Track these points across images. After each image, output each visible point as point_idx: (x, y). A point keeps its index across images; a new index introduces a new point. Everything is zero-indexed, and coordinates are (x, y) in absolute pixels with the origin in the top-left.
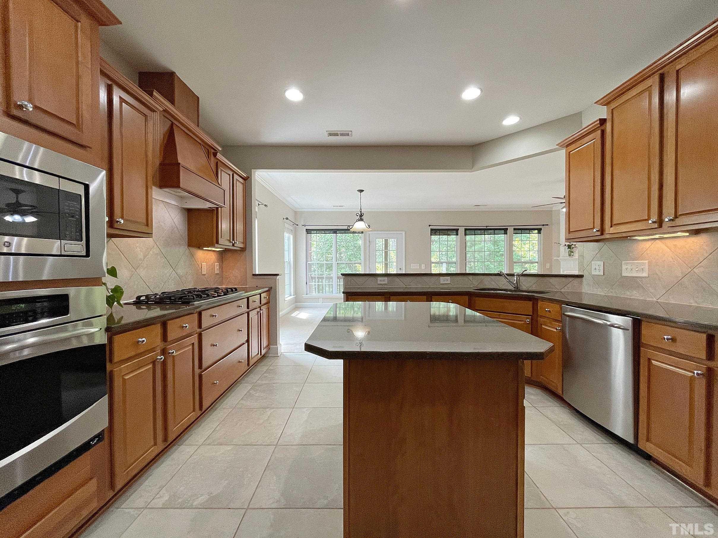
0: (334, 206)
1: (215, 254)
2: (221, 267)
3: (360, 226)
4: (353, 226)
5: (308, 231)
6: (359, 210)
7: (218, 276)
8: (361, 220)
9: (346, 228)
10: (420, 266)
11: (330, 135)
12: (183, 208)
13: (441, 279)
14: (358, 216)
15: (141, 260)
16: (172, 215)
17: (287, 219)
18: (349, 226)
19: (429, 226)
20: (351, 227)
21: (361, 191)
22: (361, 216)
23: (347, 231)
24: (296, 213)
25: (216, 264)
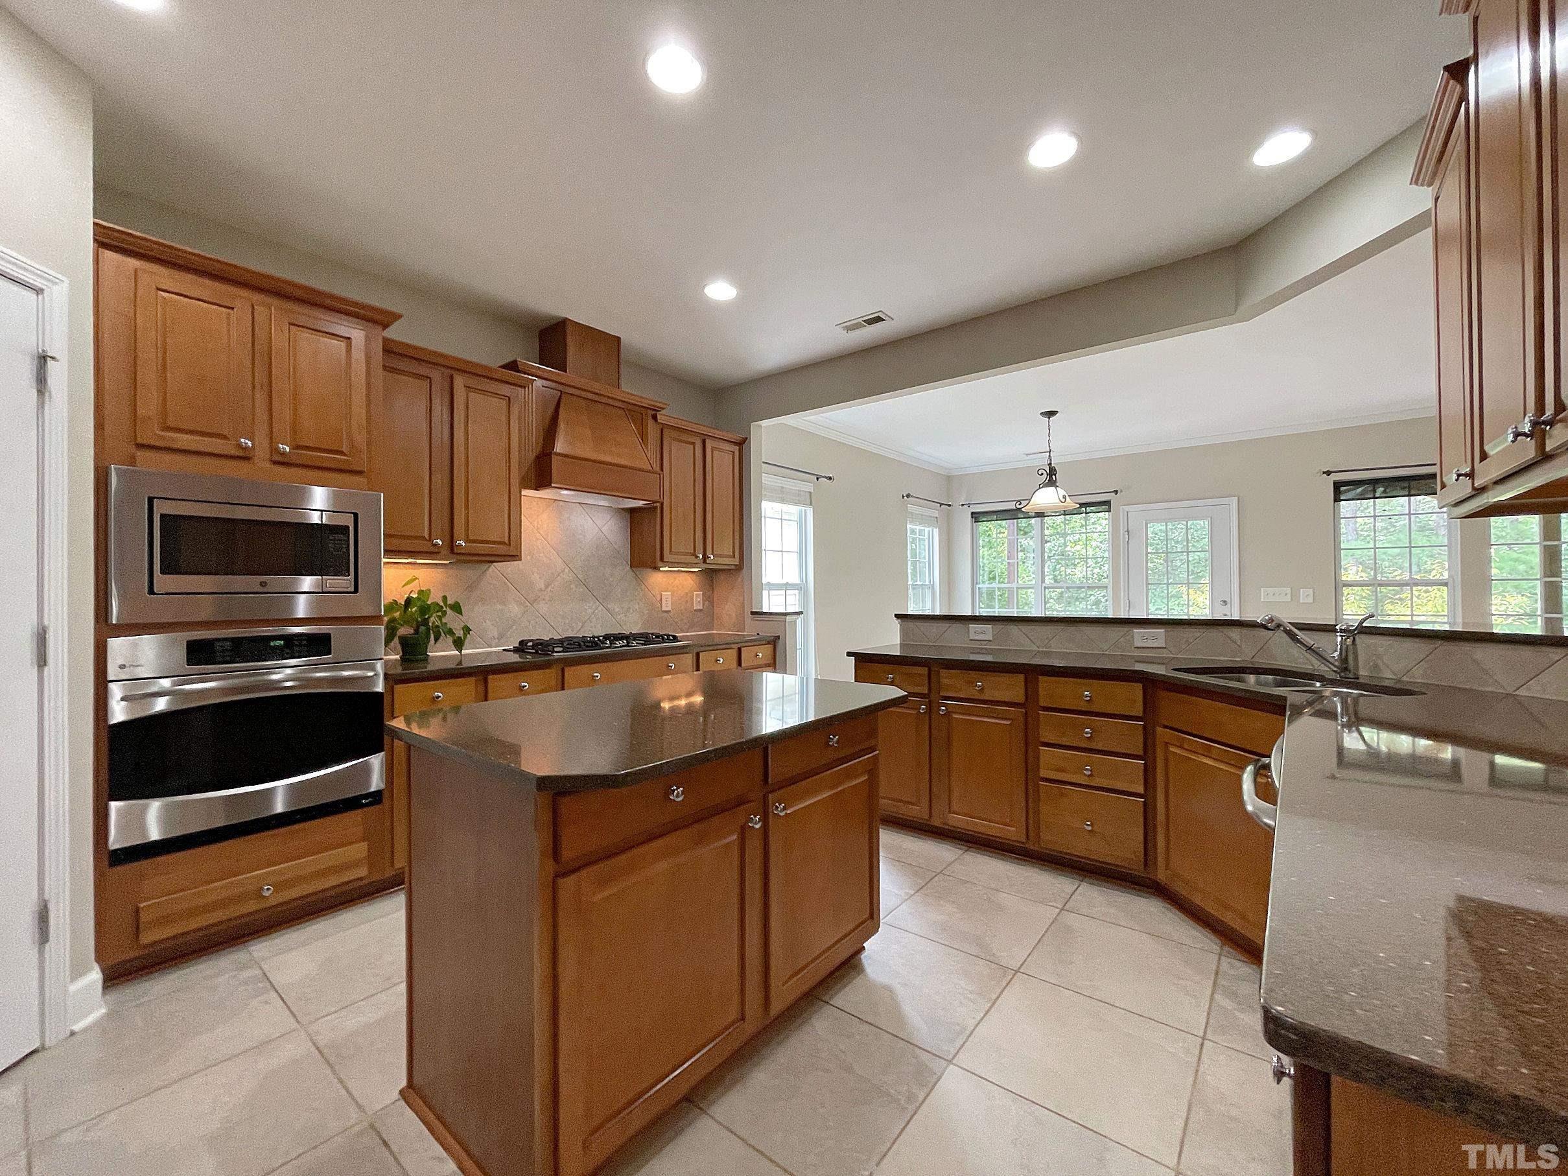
0: (1027, 455)
1: (694, 576)
2: (709, 599)
3: (1047, 497)
4: (1030, 500)
5: (976, 517)
6: (1046, 462)
7: (699, 614)
8: (1051, 482)
9: (1012, 506)
10: (1295, 596)
11: (849, 329)
12: (623, 509)
13: (1136, 636)
14: (1042, 474)
15: (541, 590)
16: (599, 522)
17: (908, 496)
18: (1020, 502)
19: (1328, 473)
20: (1024, 503)
21: (1050, 414)
22: (1052, 472)
23: (1013, 514)
24: (949, 479)
25: (695, 593)
